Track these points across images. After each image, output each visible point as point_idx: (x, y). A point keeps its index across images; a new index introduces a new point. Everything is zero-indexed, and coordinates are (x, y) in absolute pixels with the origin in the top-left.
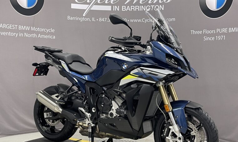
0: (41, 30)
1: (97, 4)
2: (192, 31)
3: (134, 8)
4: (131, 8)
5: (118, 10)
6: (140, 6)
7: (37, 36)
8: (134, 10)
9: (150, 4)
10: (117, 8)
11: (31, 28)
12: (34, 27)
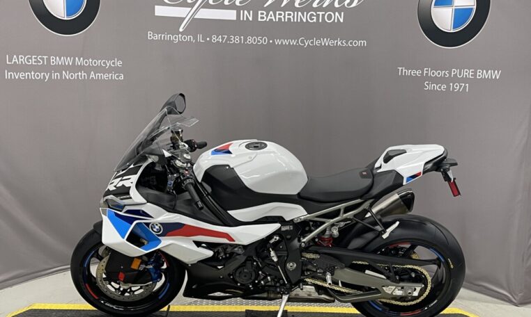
0: (95, 63)
1: (206, 6)
2: (400, 68)
3: (282, 17)
4: (277, 17)
5: (251, 19)
6: (296, 13)
7: (89, 76)
8: (283, 20)
9: (316, 10)
10: (247, 15)
11: (74, 60)
12: (82, 59)
